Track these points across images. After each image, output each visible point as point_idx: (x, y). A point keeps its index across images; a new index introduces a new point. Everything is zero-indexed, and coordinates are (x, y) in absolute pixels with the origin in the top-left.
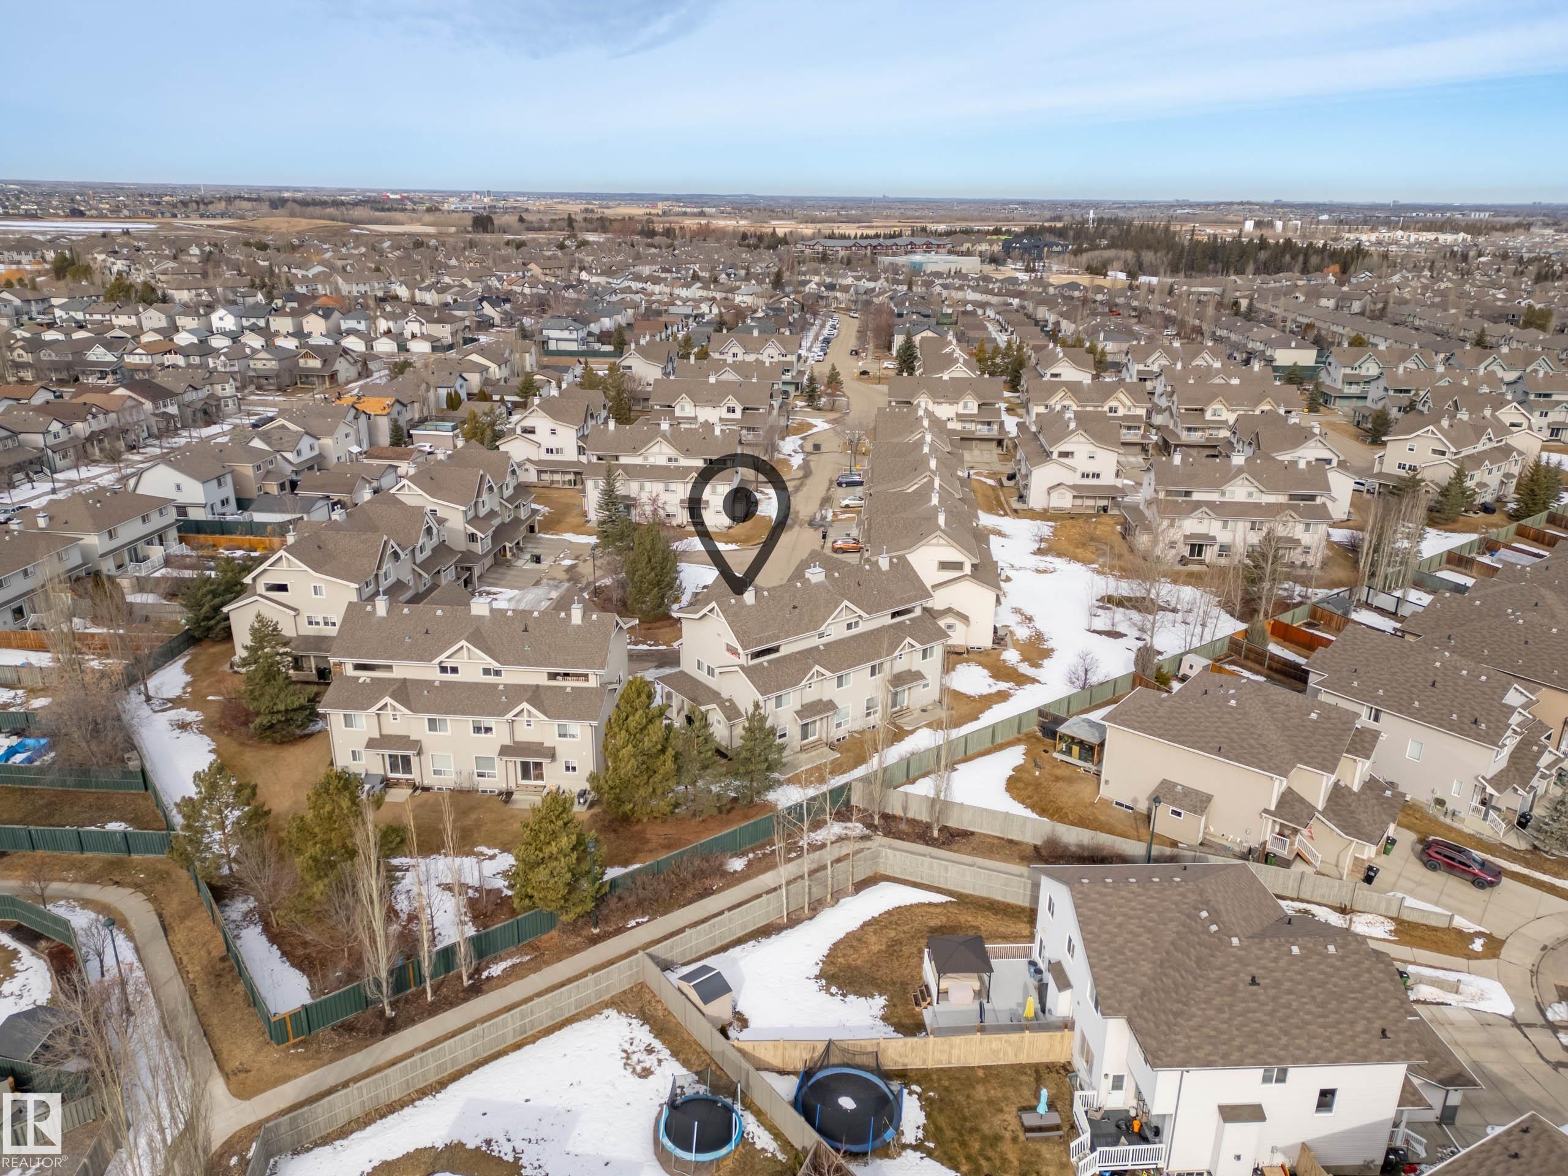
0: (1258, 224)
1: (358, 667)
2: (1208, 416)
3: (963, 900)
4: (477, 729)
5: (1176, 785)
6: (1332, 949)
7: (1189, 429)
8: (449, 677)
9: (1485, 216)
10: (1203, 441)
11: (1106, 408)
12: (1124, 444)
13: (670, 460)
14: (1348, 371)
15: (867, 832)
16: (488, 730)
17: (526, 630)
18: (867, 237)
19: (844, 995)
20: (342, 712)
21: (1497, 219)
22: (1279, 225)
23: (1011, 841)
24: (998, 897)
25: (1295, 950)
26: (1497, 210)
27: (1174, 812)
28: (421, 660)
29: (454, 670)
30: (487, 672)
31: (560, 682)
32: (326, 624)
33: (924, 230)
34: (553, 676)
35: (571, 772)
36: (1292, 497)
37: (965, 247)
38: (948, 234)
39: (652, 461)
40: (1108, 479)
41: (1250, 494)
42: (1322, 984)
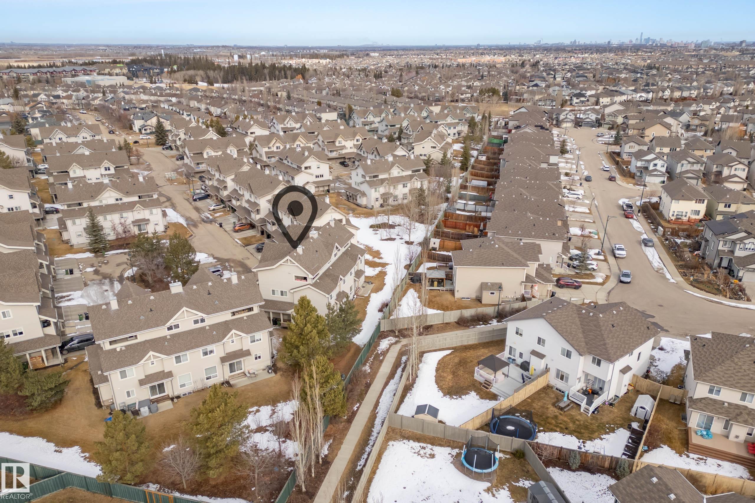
0: (240, 57)
1: (111, 343)
2: (337, 144)
3: (455, 349)
4: (205, 354)
5: (487, 283)
6: (621, 308)
7: (331, 151)
8: (174, 331)
9: (326, 51)
10: (337, 156)
11: (295, 146)
12: (329, 159)
13: (117, 200)
14: (363, 120)
15: (397, 339)
16: (211, 352)
17: (209, 294)
18: (33, 67)
19: (460, 397)
20: (118, 371)
21: (331, 53)
22: (249, 56)
23: (447, 323)
24: (465, 343)
25: (615, 312)
26: (331, 49)
27: (492, 293)
28: (158, 326)
29: (177, 326)
30: (196, 322)
31: (237, 316)
32: (15, 334)
33: (70, 62)
34: (234, 314)
35: (258, 360)
36: (413, 171)
37: (107, 71)
38: (85, 64)
39: (104, 203)
40: (327, 177)
41: (399, 173)
42: (627, 320)
